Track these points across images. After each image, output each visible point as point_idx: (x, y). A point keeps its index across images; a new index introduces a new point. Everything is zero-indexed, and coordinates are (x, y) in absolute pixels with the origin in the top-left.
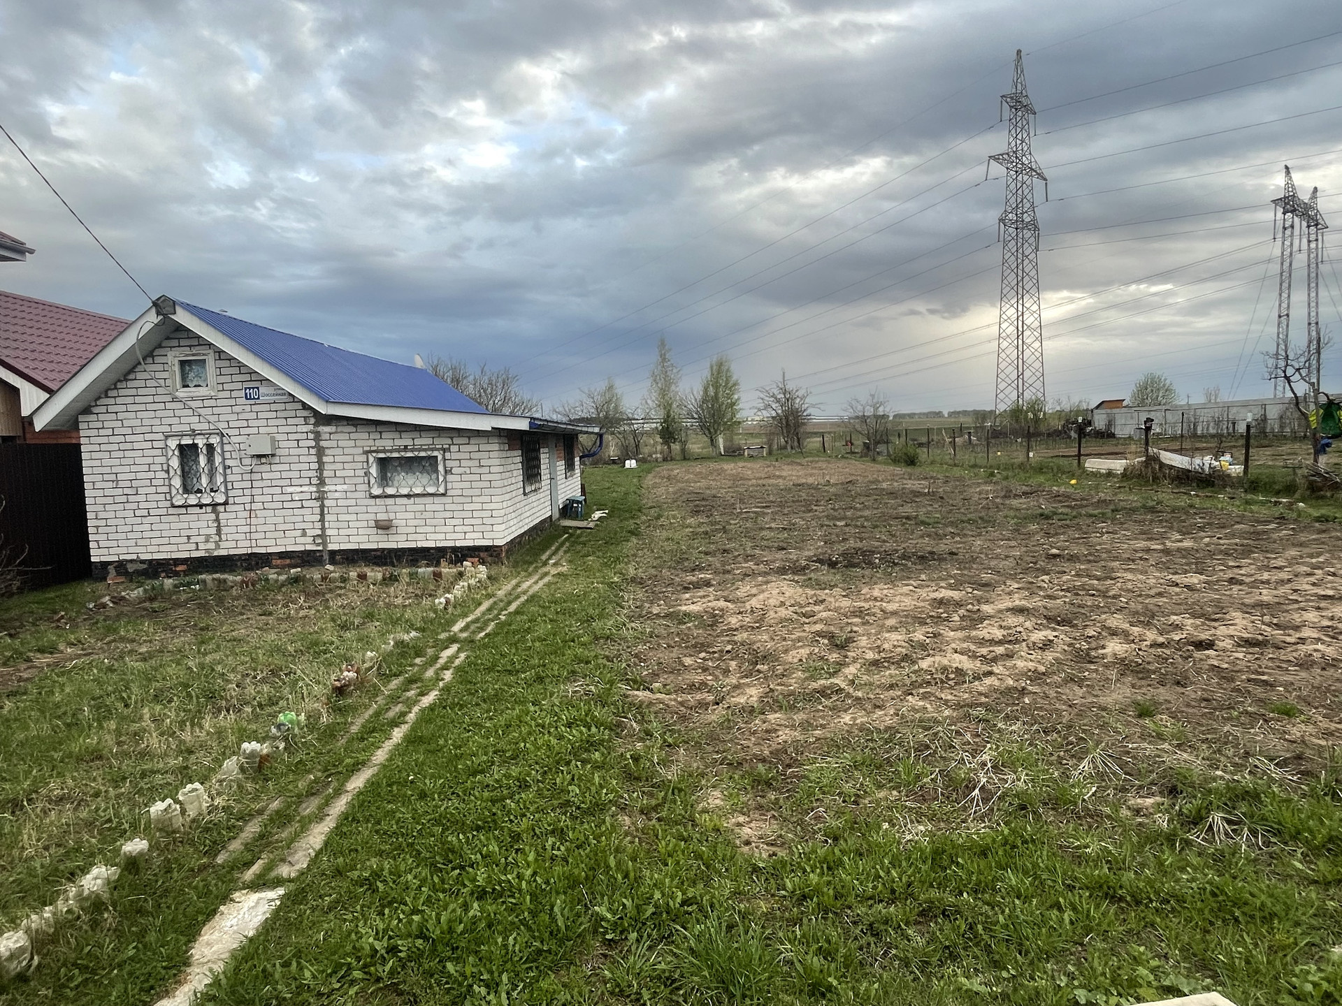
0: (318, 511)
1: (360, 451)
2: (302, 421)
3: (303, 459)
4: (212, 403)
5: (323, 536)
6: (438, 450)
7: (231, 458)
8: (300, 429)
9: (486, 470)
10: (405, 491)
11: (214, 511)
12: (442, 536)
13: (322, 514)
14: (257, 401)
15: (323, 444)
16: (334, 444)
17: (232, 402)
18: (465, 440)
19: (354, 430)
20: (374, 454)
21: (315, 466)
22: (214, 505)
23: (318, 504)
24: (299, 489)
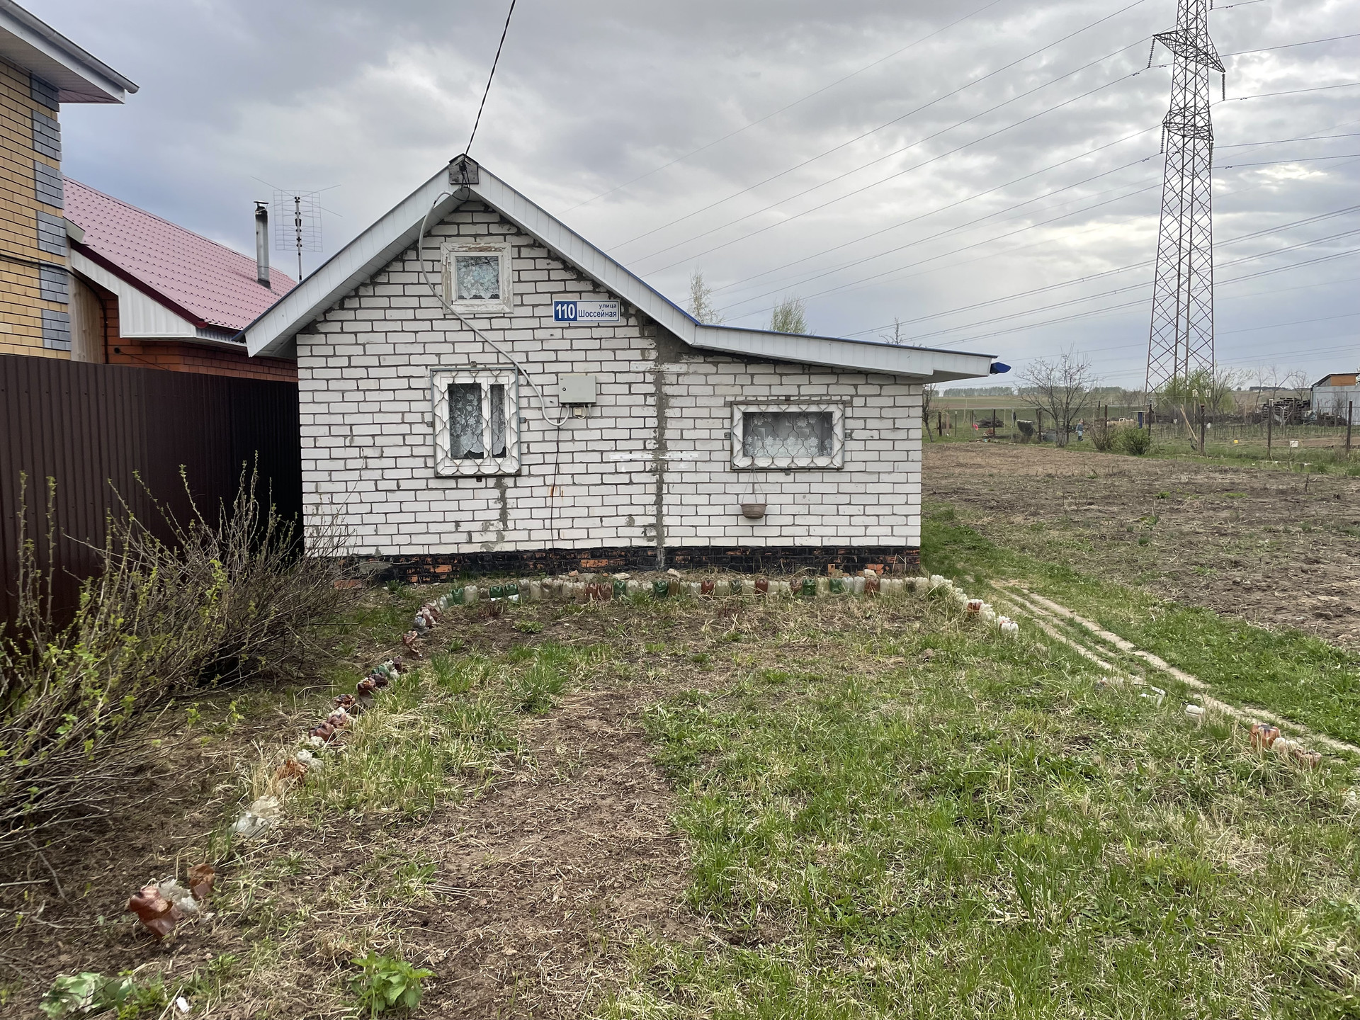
0: (652, 489)
1: (722, 402)
2: (637, 355)
3: (635, 412)
4: (504, 323)
5: (659, 526)
6: (836, 403)
7: (529, 408)
8: (634, 366)
9: (903, 434)
10: (783, 463)
11: (500, 484)
12: (832, 531)
13: (659, 494)
14: (573, 324)
15: (668, 390)
16: (681, 390)
17: (535, 323)
18: (874, 390)
19: (713, 369)
20: (743, 408)
21: (653, 423)
22: (500, 477)
23: (654, 479)
24: (627, 456)
